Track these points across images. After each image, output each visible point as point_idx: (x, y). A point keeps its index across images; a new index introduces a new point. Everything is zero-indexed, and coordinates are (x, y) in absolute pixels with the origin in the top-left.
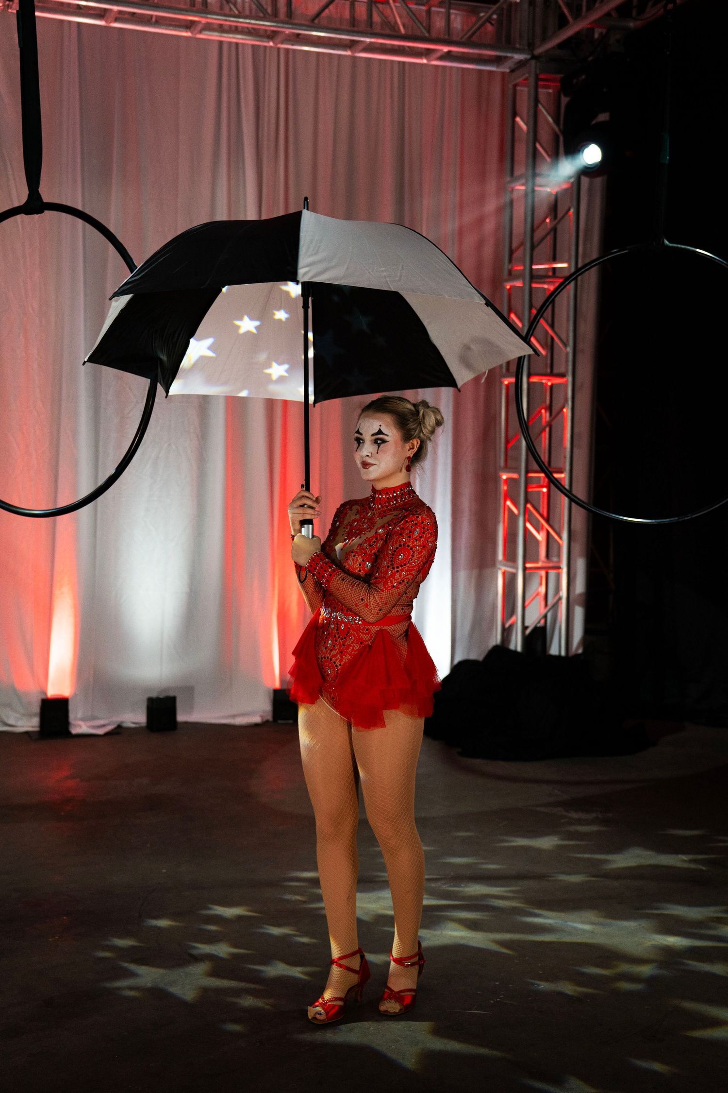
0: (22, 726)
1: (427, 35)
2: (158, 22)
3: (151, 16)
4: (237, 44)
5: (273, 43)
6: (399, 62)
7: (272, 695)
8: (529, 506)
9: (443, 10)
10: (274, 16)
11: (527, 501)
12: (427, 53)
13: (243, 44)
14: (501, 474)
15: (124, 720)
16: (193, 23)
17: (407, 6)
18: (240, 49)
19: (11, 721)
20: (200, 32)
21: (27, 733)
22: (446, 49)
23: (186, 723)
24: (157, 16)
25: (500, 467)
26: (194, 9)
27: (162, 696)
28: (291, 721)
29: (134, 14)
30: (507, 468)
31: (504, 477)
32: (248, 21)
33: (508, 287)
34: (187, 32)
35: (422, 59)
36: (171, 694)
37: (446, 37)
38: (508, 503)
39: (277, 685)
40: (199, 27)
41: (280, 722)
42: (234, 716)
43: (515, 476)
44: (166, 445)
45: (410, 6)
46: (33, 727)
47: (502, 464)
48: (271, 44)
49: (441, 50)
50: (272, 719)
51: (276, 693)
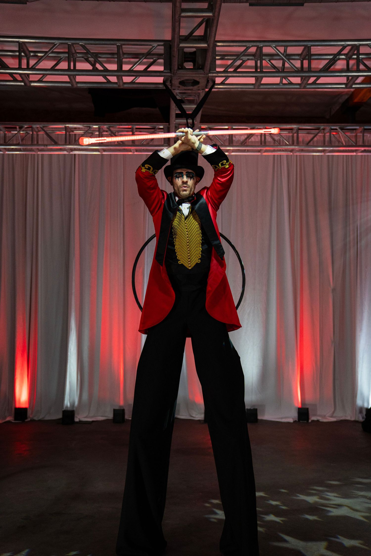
0: (198, 418)
1: (354, 144)
2: (248, 151)
3: (246, 149)
4: (280, 155)
5: (293, 153)
6: (346, 155)
7: (297, 410)
9: (361, 134)
10: (293, 144)
12: (356, 151)
13: (282, 155)
16: (261, 150)
17: (345, 134)
18: (282, 157)
19: (194, 416)
20: (264, 152)
21: (199, 420)
22: (363, 149)
23: (262, 420)
24: (247, 149)
26: (261, 145)
27: (252, 408)
28: (306, 422)
29: (239, 149)
32: (281, 147)
34: (259, 153)
35: (354, 153)
36: (256, 408)
37: (363, 144)
39: (300, 405)
40: (263, 151)
41: (301, 421)
42: (282, 418)
44: (253, 307)
45: (347, 134)
46: (202, 418)
48: (292, 154)
49: (361, 150)
50: (297, 420)
51: (299, 409)
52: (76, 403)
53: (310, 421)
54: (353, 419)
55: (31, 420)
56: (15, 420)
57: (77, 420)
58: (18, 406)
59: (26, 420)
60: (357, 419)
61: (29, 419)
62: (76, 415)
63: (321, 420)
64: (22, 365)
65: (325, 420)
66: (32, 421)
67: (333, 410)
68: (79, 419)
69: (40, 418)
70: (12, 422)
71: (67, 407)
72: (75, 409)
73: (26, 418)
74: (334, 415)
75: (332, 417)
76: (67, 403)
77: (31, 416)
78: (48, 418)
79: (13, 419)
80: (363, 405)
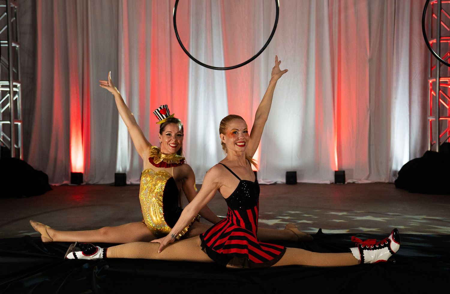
7: (334, 173)
8: (441, 91)
11: (439, 90)
14: (429, 80)
15: (277, 181)
23: (301, 183)
25: (429, 78)
27: (291, 171)
28: (342, 183)
30: (432, 77)
31: (431, 82)
33: (432, 4)
36: (296, 171)
38: (432, 93)
39: (337, 169)
41: (338, 183)
43: (434, 80)
47: (429, 76)
50: (334, 182)
51: (336, 172)
52: (128, 168)
53: (346, 183)
54: (387, 181)
55: (86, 184)
56: (72, 183)
57: (128, 183)
58: (74, 171)
59: (82, 184)
60: (391, 181)
61: (84, 183)
62: (128, 179)
63: (356, 183)
64: (77, 134)
65: (360, 182)
66: (88, 184)
67: (368, 173)
68: (131, 182)
69: (95, 182)
70: (69, 185)
71: (119, 171)
72: (126, 173)
73: (82, 182)
74: (369, 179)
75: (367, 180)
76: (119, 168)
77: (86, 180)
78: (102, 182)
79: (70, 183)
80: (397, 168)
